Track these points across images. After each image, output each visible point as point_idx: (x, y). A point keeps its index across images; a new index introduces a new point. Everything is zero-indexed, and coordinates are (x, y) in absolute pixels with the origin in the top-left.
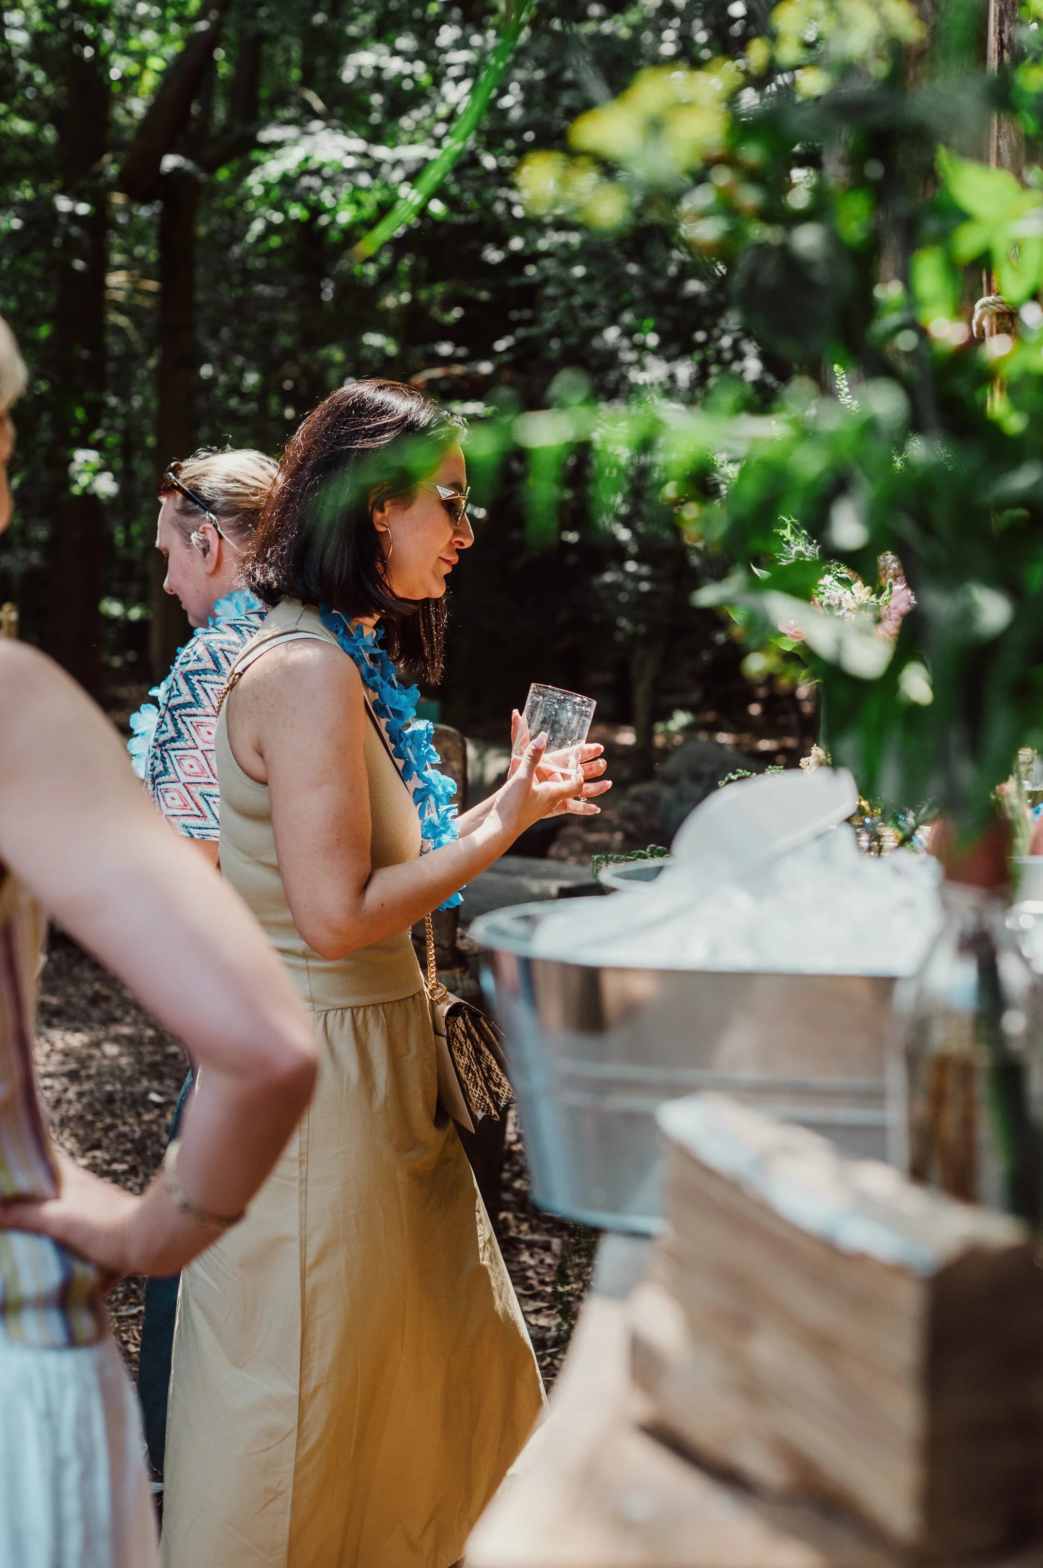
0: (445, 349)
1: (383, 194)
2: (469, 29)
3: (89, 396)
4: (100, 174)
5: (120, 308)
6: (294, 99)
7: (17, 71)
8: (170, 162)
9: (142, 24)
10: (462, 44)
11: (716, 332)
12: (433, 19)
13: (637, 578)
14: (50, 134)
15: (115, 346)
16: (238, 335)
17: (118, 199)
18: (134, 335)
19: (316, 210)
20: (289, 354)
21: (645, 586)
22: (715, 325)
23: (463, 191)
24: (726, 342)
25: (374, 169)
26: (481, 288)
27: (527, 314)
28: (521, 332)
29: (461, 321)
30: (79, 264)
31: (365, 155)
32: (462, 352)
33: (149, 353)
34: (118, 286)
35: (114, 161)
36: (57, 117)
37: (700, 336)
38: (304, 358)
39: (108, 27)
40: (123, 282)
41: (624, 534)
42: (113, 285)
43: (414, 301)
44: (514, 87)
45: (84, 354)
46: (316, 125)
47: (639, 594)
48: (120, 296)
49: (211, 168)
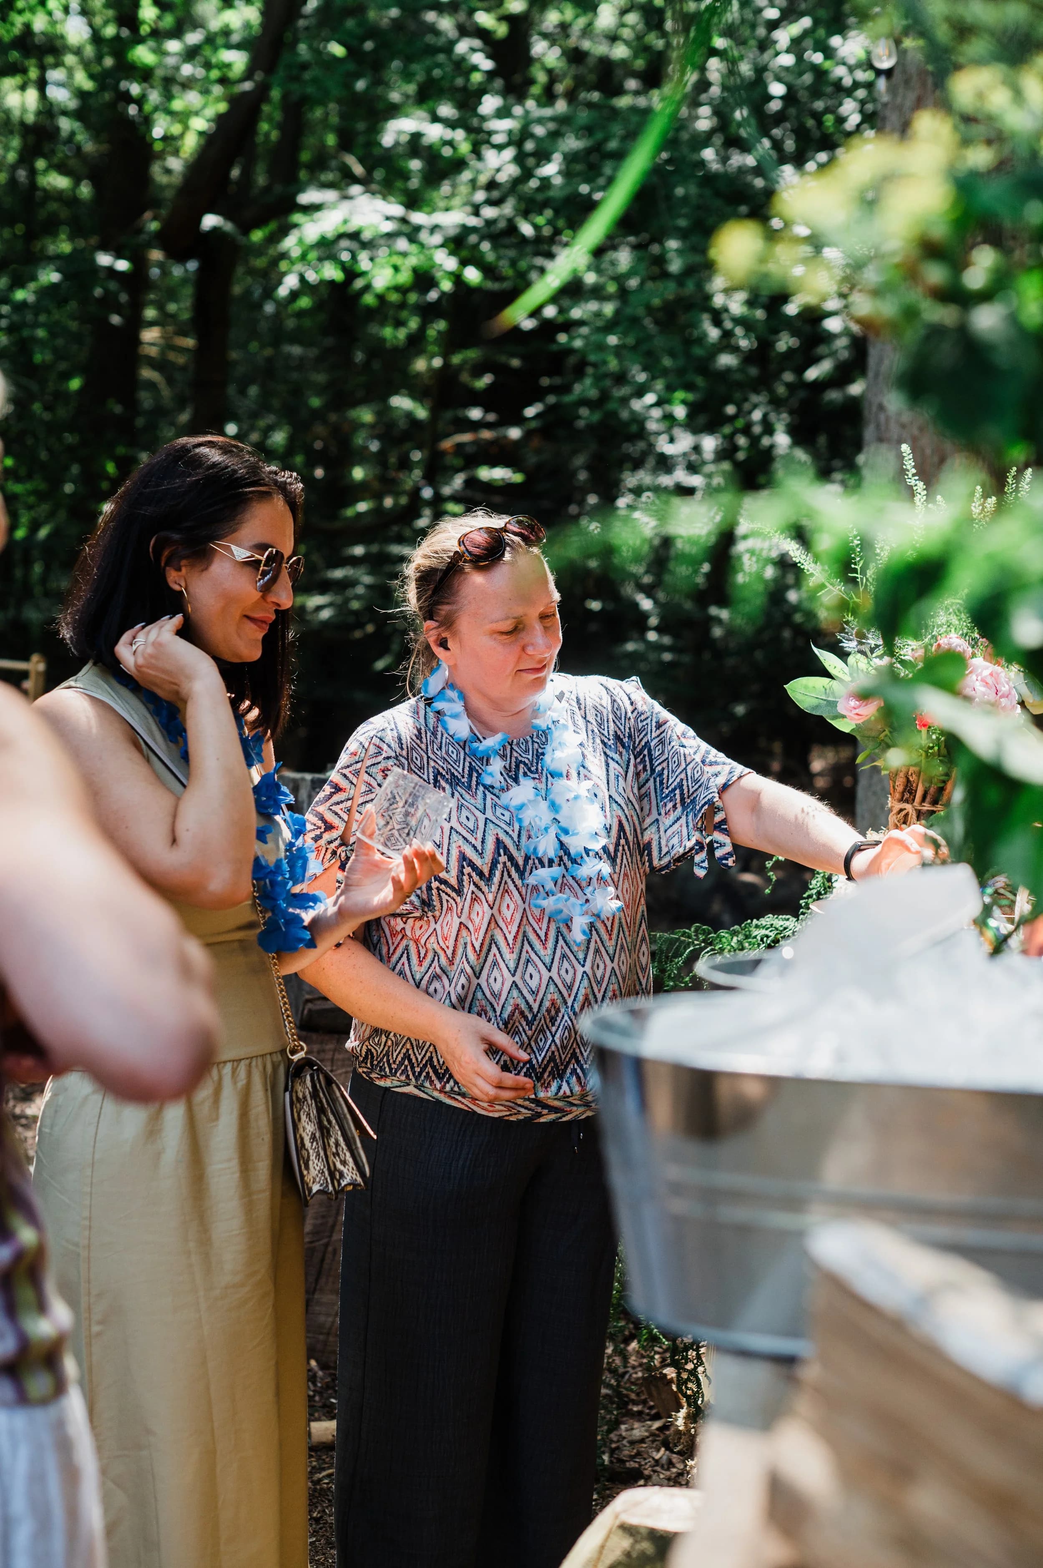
0: (475, 414)
1: (419, 259)
2: (511, 99)
3: (121, 450)
4: (140, 231)
5: (153, 363)
6: (334, 163)
7: (58, 129)
8: (210, 221)
9: (187, 85)
10: (503, 113)
11: (747, 406)
12: (476, 87)
13: (658, 647)
14: (85, 190)
15: (146, 399)
16: (266, 394)
17: (156, 255)
18: (166, 392)
19: (351, 274)
20: (317, 415)
21: (667, 657)
22: (746, 400)
23: (499, 258)
24: (757, 415)
25: (412, 233)
26: (513, 355)
27: (557, 381)
28: (551, 399)
29: (490, 388)
30: (116, 319)
31: (404, 220)
32: (491, 417)
33: (181, 408)
34: (152, 341)
35: (155, 218)
36: (96, 176)
37: (731, 410)
38: (333, 417)
39: (152, 87)
40: (156, 338)
41: (646, 604)
42: (147, 341)
43: (446, 365)
44: (557, 157)
45: (118, 409)
46: (355, 189)
47: (662, 663)
48: (153, 352)
49: (246, 229)
